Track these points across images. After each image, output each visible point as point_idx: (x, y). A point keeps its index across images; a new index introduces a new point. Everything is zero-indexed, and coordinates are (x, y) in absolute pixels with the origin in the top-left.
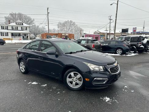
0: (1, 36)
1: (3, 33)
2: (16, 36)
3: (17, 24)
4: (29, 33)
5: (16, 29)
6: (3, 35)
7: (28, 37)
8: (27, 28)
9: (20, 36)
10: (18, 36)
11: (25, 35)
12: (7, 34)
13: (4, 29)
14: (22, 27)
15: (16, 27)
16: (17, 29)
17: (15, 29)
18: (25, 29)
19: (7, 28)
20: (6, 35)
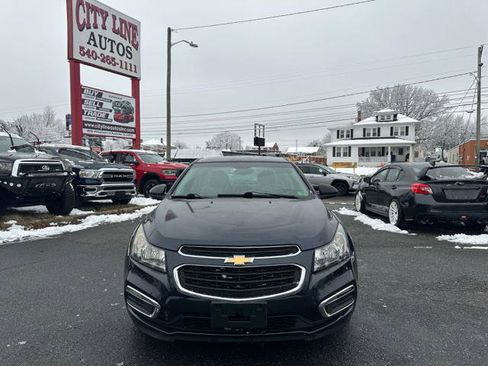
0: (334, 156)
1: (339, 149)
2: (373, 154)
3: (379, 118)
4: (413, 145)
5: (374, 134)
6: (339, 155)
7: (407, 156)
8: (407, 128)
9: (383, 155)
10: (379, 155)
11: (401, 150)
12: (348, 151)
13: (342, 136)
14: (392, 128)
15: (374, 130)
16: (377, 134)
17: (371, 136)
18: (402, 134)
19: (350, 135)
20: (345, 155)
